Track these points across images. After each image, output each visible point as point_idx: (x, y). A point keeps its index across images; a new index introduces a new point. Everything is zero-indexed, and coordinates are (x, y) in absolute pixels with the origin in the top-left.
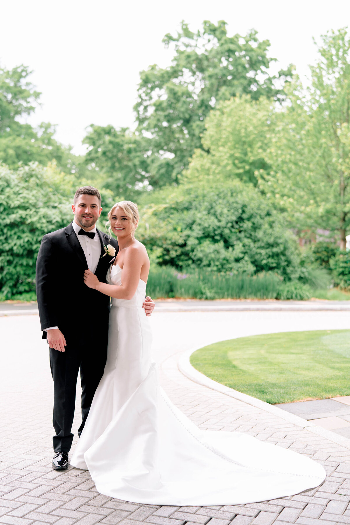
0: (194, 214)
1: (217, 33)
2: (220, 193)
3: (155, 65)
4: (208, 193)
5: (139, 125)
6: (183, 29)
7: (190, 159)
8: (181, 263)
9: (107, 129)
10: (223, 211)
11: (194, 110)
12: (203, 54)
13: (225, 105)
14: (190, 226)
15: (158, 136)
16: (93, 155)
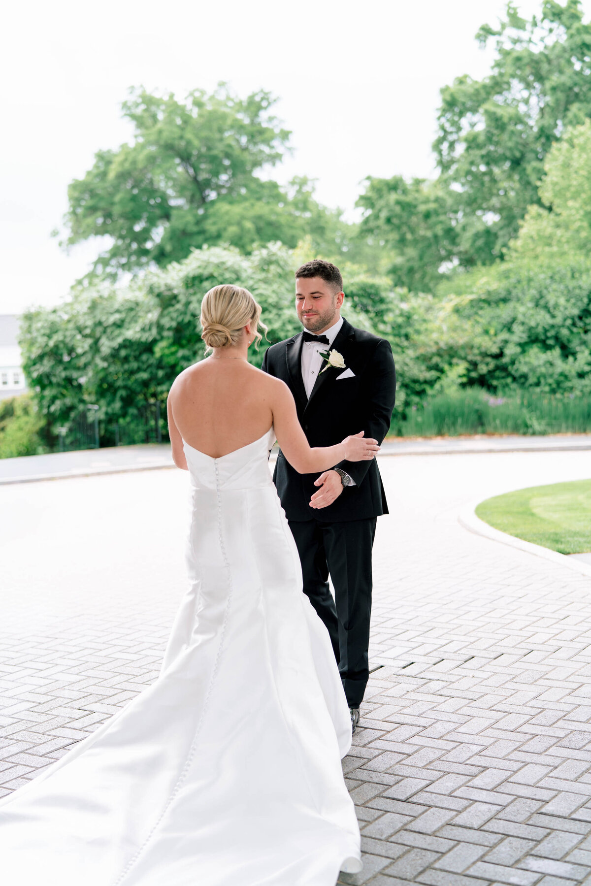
0: (515, 308)
1: (564, 18)
2: (554, 274)
3: (466, 76)
4: (536, 275)
5: (443, 172)
6: (509, 14)
7: (520, 222)
8: (495, 383)
9: (392, 183)
10: (558, 301)
11: (527, 144)
12: (541, 53)
13: (576, 133)
14: (508, 327)
15: (472, 187)
16: (372, 224)
